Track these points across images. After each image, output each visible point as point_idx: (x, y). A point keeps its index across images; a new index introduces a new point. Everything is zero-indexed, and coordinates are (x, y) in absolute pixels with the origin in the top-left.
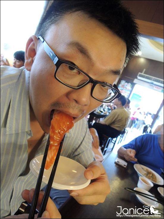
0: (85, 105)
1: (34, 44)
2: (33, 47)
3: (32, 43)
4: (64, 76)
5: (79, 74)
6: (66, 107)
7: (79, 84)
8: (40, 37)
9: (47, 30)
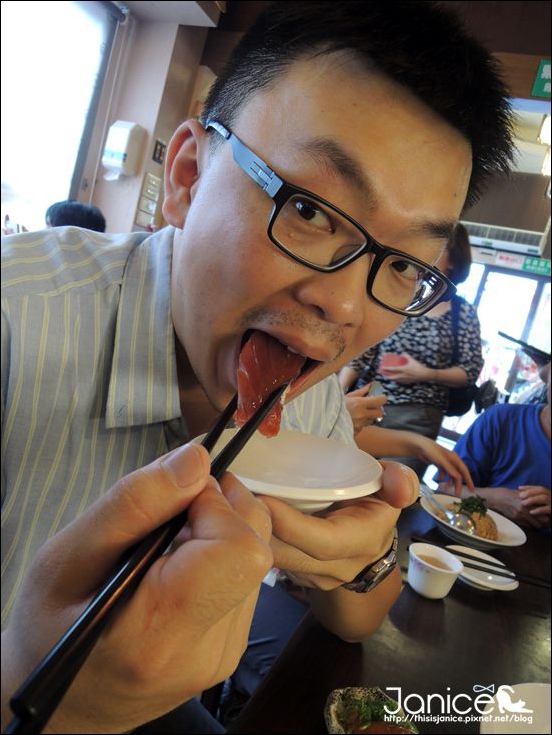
0: (349, 325)
1: (194, 147)
2: (191, 156)
3: (187, 143)
4: (289, 236)
5: (333, 232)
6: (292, 324)
7: (333, 258)
8: (215, 125)
9: (237, 105)
